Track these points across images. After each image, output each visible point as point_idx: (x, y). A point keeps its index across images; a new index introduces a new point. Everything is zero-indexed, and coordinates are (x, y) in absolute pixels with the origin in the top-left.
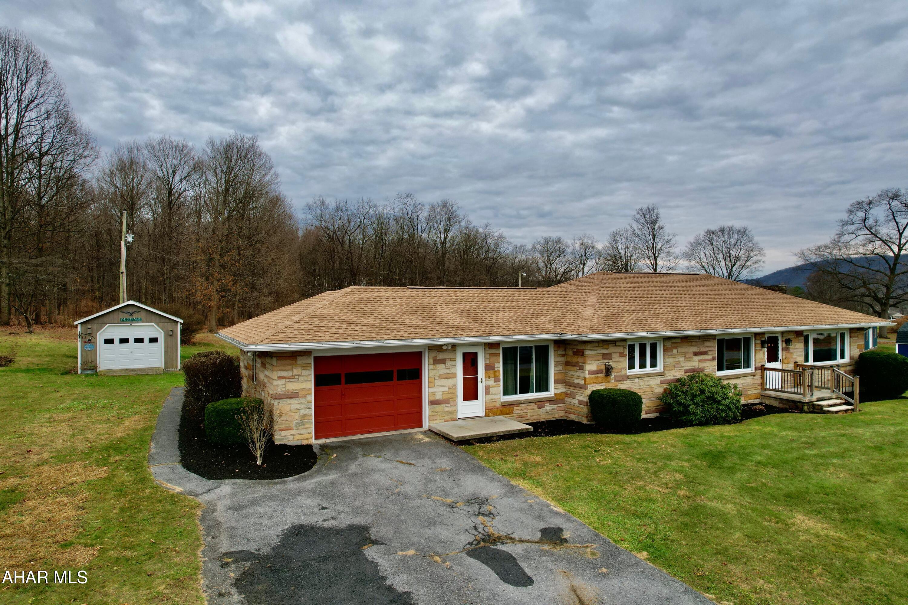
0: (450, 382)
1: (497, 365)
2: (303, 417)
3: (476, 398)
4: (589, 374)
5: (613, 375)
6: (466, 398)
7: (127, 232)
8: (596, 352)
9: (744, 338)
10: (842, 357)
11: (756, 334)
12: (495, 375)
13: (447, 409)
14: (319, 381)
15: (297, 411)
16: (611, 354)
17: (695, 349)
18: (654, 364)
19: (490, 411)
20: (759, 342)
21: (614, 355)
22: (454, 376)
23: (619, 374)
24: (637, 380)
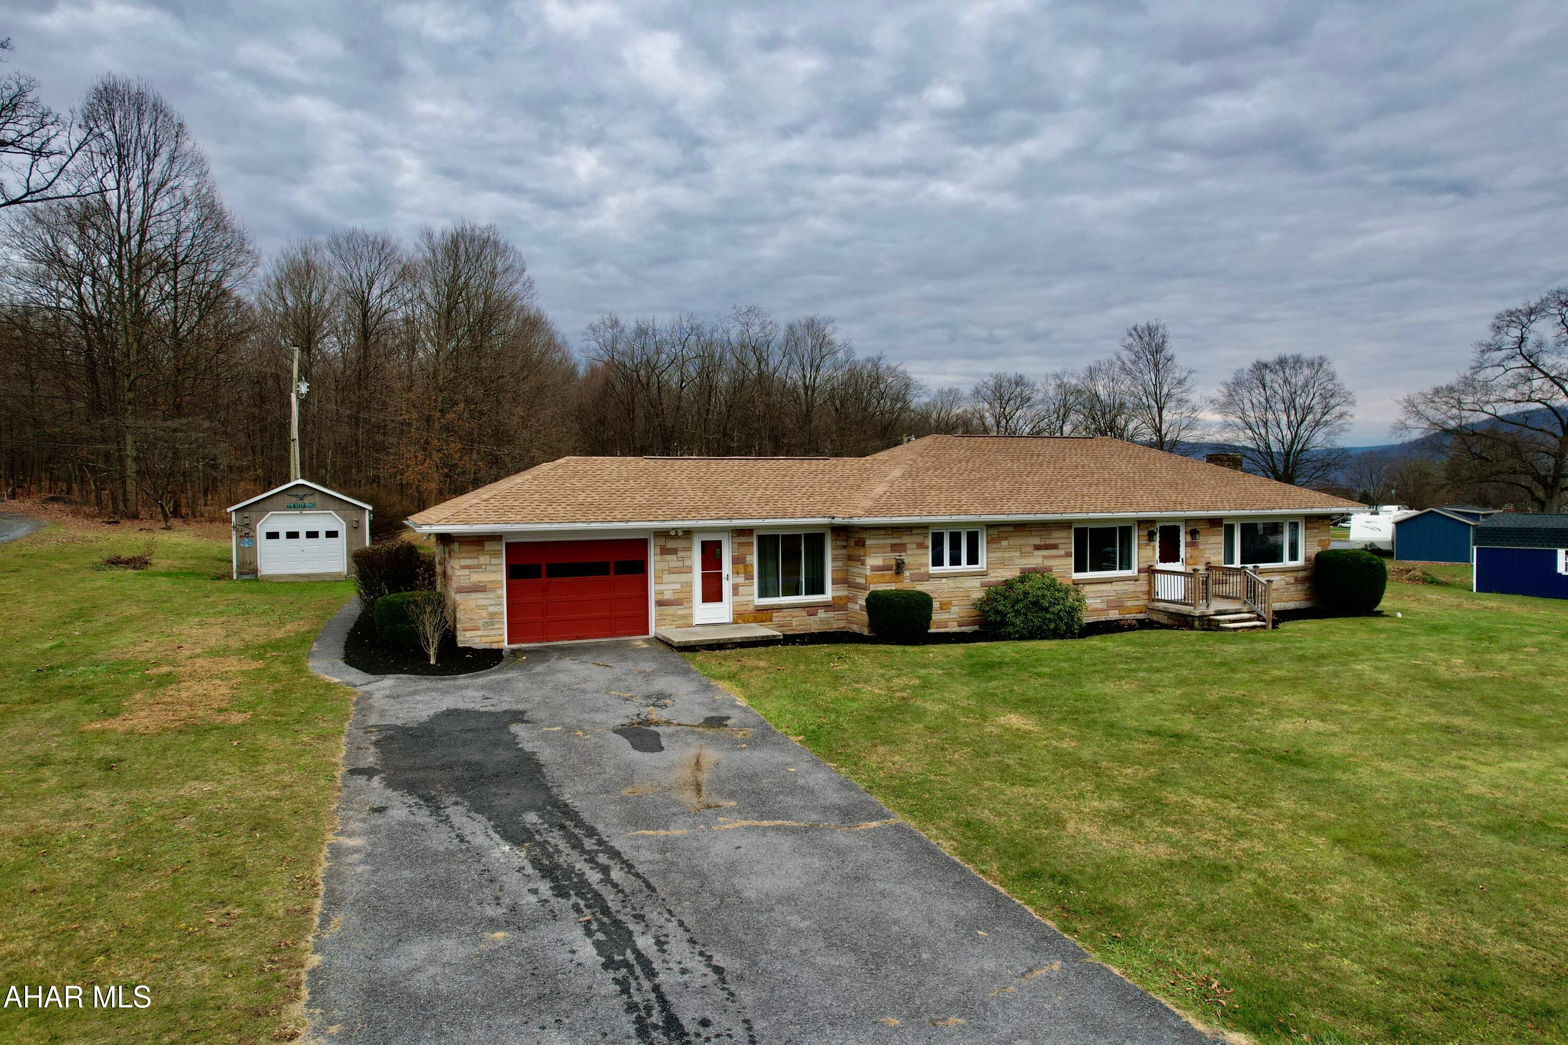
0: (684, 578)
1: (748, 558)
2: (492, 615)
3: (719, 599)
4: (872, 570)
5: (907, 573)
6: (706, 599)
7: (300, 379)
8: (881, 542)
9: (1120, 528)
10: (1294, 557)
11: (1141, 522)
12: (745, 569)
13: (679, 612)
14: (513, 573)
15: (485, 607)
16: (905, 544)
17: (1037, 541)
18: (973, 560)
19: (740, 617)
20: (1146, 533)
21: (909, 546)
22: (689, 570)
23: (916, 571)
24: (944, 580)
